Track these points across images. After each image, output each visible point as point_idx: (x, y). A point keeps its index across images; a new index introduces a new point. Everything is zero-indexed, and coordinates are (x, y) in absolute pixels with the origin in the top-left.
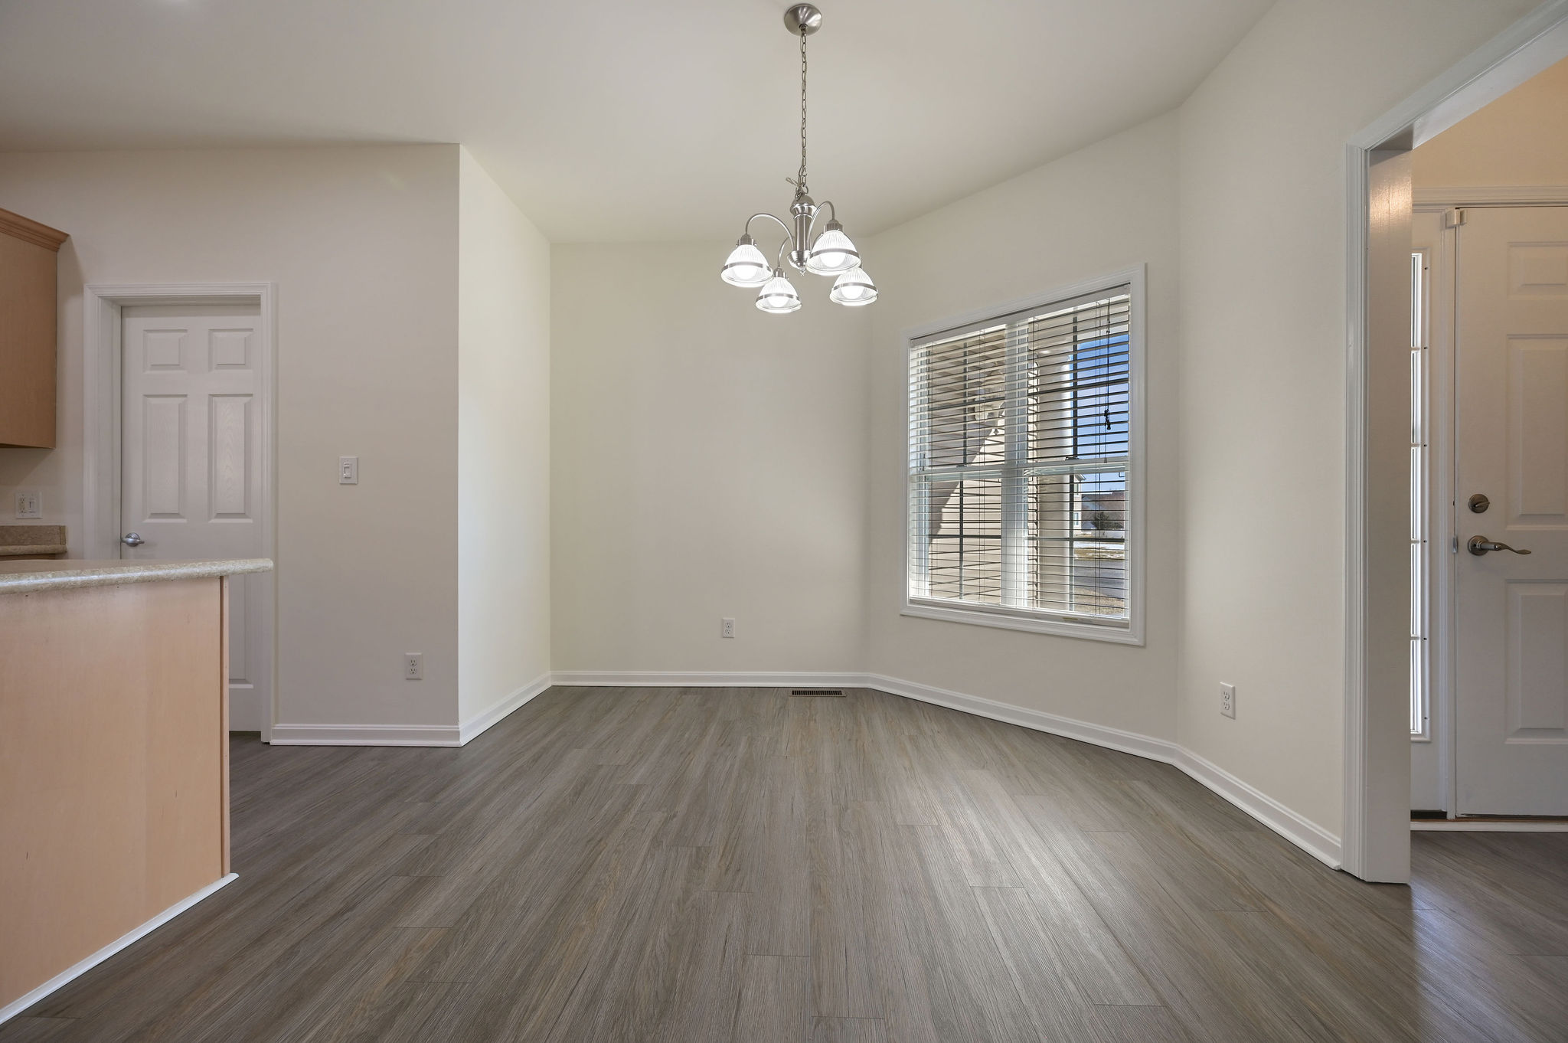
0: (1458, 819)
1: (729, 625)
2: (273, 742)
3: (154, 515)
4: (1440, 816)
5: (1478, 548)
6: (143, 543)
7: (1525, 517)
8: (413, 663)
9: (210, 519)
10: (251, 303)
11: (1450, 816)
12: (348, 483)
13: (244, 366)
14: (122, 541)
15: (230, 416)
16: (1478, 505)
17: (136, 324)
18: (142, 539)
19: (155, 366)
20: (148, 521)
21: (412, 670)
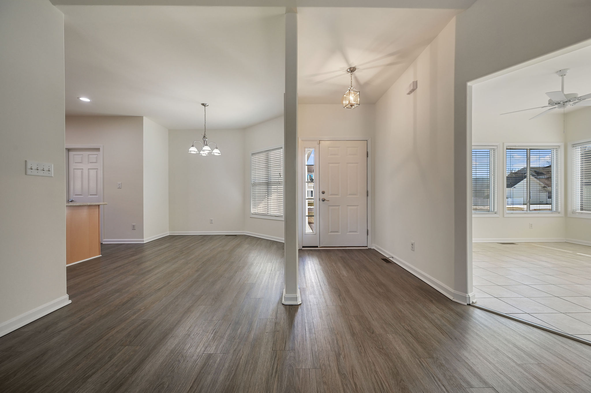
0: (320, 247)
1: (212, 220)
2: (103, 243)
3: (76, 195)
4: (317, 247)
5: (324, 200)
6: (73, 201)
7: (331, 195)
8: (134, 226)
9: (88, 195)
10: (98, 149)
11: (319, 247)
12: (119, 188)
13: (96, 163)
14: (68, 200)
15: (93, 173)
16: (323, 193)
17: (72, 153)
18: (73, 200)
19: (76, 163)
20: (74, 196)
21: (134, 228)
